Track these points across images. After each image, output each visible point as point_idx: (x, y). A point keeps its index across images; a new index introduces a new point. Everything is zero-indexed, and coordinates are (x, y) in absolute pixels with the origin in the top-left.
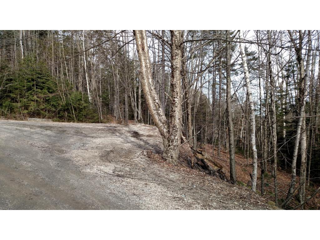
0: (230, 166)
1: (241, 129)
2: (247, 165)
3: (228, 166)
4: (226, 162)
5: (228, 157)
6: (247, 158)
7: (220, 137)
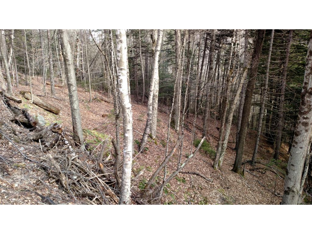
0: (73, 121)
1: (77, 56)
2: (90, 101)
3: (66, 106)
4: (64, 100)
5: (65, 93)
6: (89, 91)
7: (52, 68)
